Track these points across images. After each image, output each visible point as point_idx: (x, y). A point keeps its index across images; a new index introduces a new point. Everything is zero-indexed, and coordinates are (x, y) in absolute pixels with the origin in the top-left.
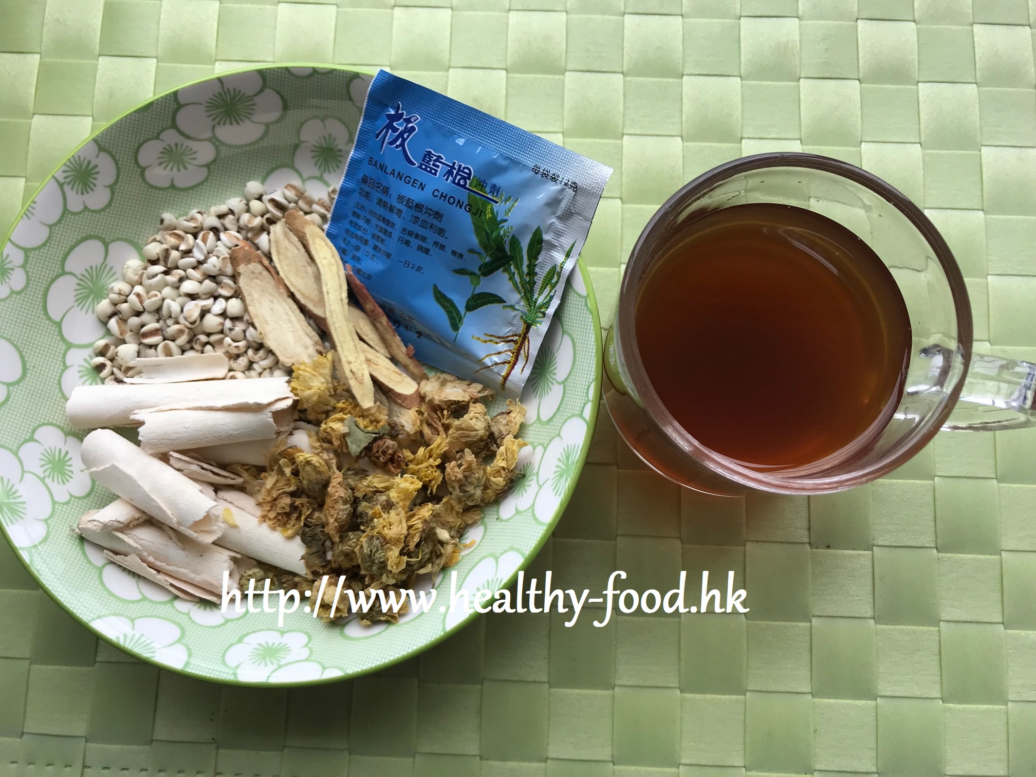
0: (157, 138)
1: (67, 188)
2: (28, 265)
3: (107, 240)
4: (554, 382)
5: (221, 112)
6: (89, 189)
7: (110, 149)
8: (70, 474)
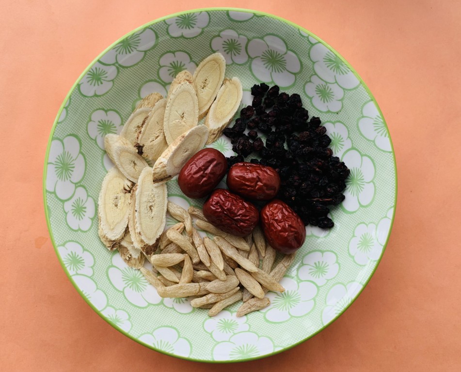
0: (66, 213)
1: (79, 272)
2: (116, 307)
3: (110, 265)
4: (283, 56)
5: (65, 173)
6: (83, 261)
7: (65, 240)
8: (232, 321)
